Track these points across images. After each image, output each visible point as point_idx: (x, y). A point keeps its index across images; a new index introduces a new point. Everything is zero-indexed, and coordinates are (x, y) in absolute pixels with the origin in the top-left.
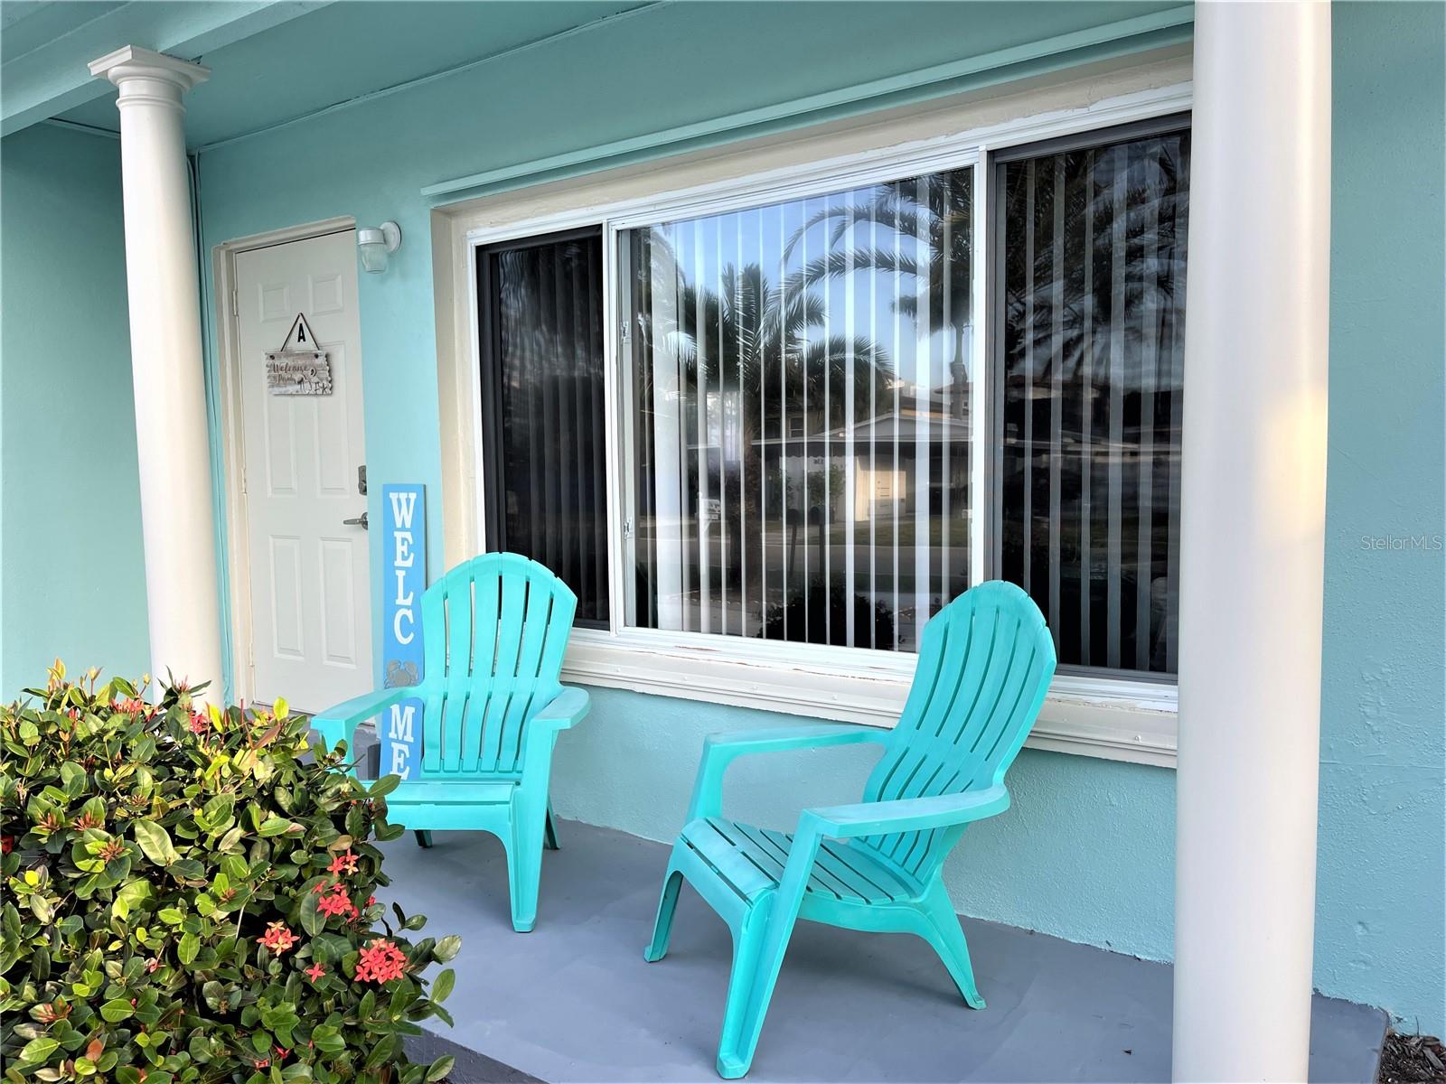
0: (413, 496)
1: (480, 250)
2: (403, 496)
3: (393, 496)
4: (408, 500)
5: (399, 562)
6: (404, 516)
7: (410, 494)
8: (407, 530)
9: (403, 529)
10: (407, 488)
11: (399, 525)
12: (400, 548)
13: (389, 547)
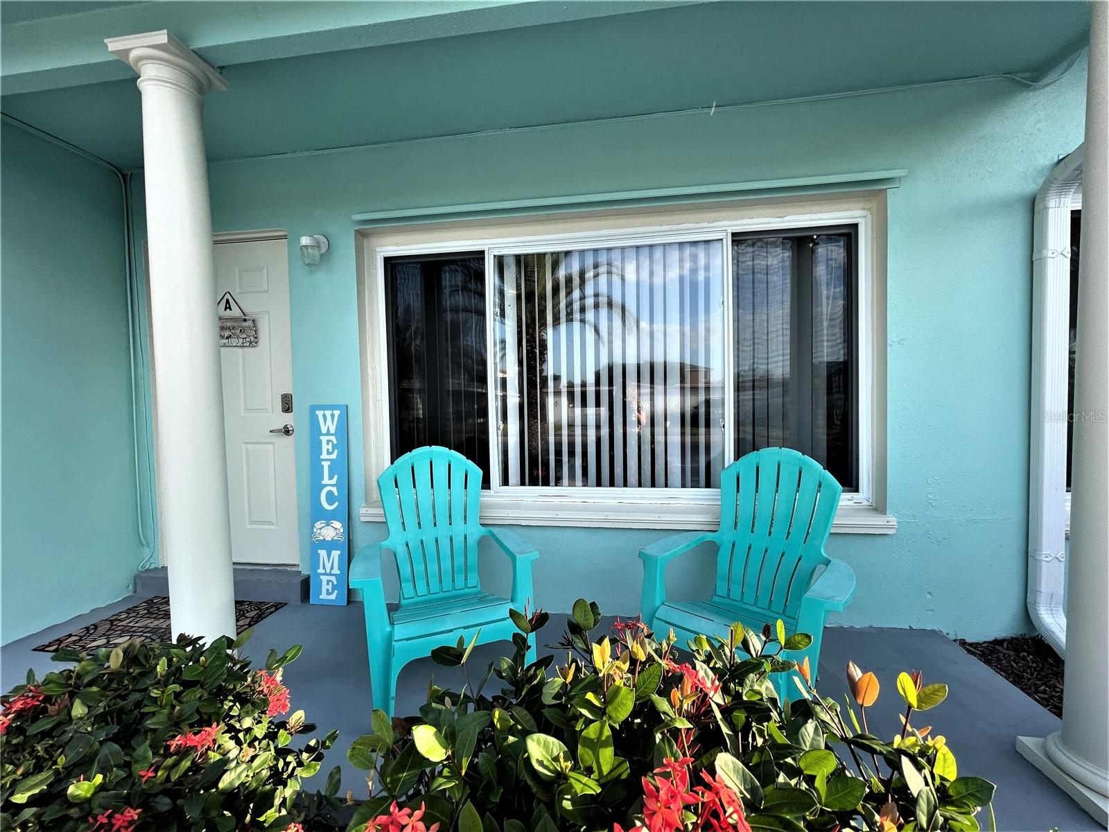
0: (337, 413)
1: (387, 260)
2: (328, 413)
3: (320, 413)
4: (333, 416)
5: (324, 456)
6: (329, 424)
7: (335, 412)
8: (333, 435)
9: (328, 433)
10: (332, 407)
11: (324, 430)
12: (325, 447)
13: (316, 447)
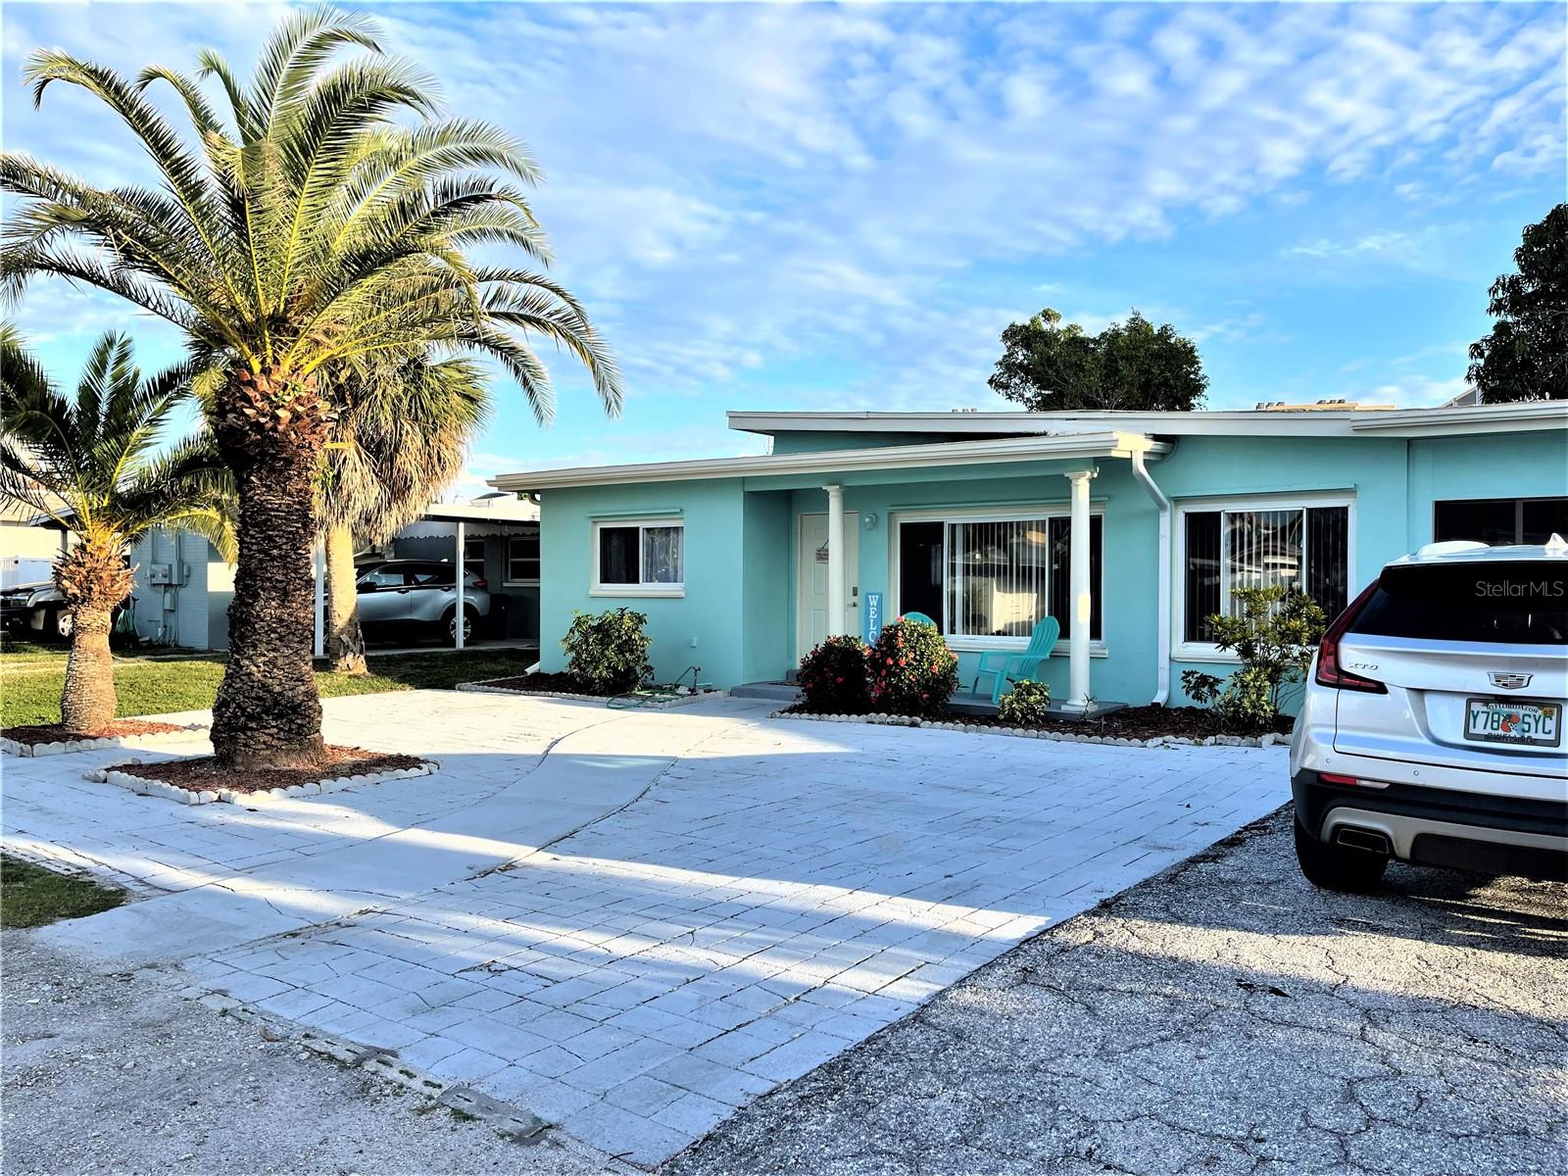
0: (877, 596)
1: (902, 525)
3: (870, 597)
4: (875, 598)
5: (871, 616)
6: (874, 602)
8: (875, 607)
10: (875, 594)
11: (871, 605)
12: (872, 612)
13: (868, 613)
